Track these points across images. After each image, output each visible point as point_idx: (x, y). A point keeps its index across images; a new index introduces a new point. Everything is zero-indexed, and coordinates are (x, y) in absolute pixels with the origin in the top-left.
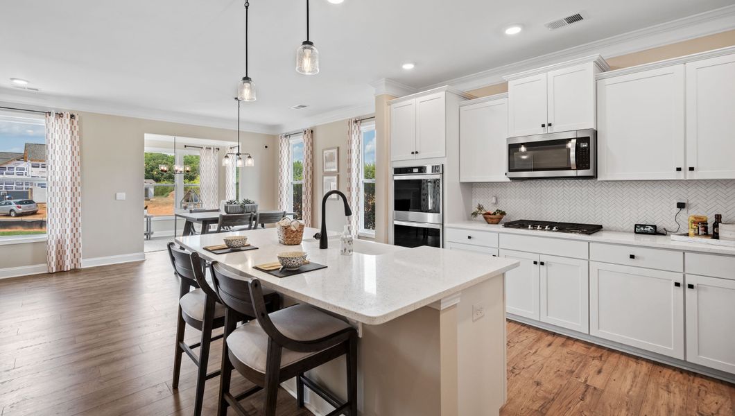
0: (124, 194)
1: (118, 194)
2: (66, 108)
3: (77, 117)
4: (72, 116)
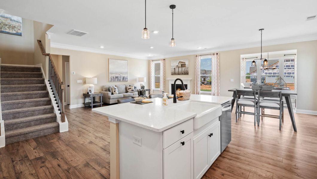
0: (233, 79)
1: (231, 80)
2: (215, 51)
3: (218, 54)
4: (217, 54)
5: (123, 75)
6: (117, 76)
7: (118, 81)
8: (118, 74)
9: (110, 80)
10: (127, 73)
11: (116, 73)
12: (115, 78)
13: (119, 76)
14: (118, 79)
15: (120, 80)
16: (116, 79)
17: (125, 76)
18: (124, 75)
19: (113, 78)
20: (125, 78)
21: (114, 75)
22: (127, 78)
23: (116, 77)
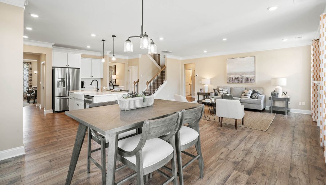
5: (245, 76)
6: (237, 76)
7: (238, 82)
8: (238, 75)
9: (228, 81)
10: (253, 73)
11: (236, 74)
12: (234, 79)
13: (240, 77)
14: (239, 81)
15: (242, 81)
16: (237, 80)
17: (250, 76)
18: (248, 76)
19: (231, 79)
20: (250, 79)
21: (234, 76)
22: (254, 80)
23: (236, 78)
